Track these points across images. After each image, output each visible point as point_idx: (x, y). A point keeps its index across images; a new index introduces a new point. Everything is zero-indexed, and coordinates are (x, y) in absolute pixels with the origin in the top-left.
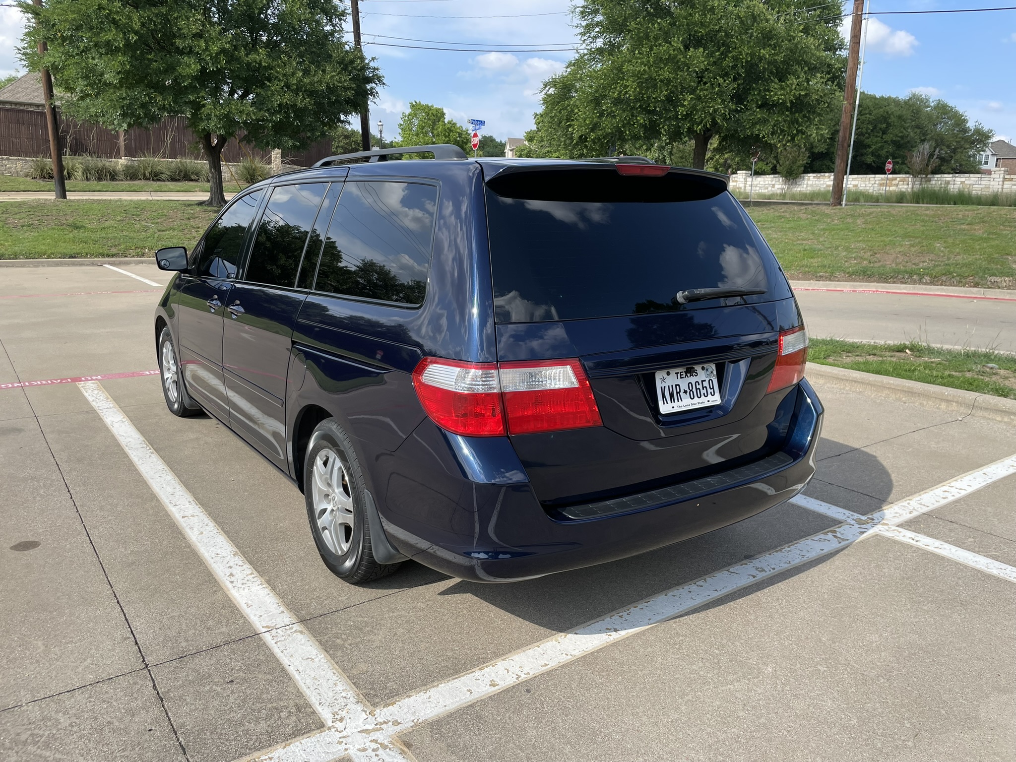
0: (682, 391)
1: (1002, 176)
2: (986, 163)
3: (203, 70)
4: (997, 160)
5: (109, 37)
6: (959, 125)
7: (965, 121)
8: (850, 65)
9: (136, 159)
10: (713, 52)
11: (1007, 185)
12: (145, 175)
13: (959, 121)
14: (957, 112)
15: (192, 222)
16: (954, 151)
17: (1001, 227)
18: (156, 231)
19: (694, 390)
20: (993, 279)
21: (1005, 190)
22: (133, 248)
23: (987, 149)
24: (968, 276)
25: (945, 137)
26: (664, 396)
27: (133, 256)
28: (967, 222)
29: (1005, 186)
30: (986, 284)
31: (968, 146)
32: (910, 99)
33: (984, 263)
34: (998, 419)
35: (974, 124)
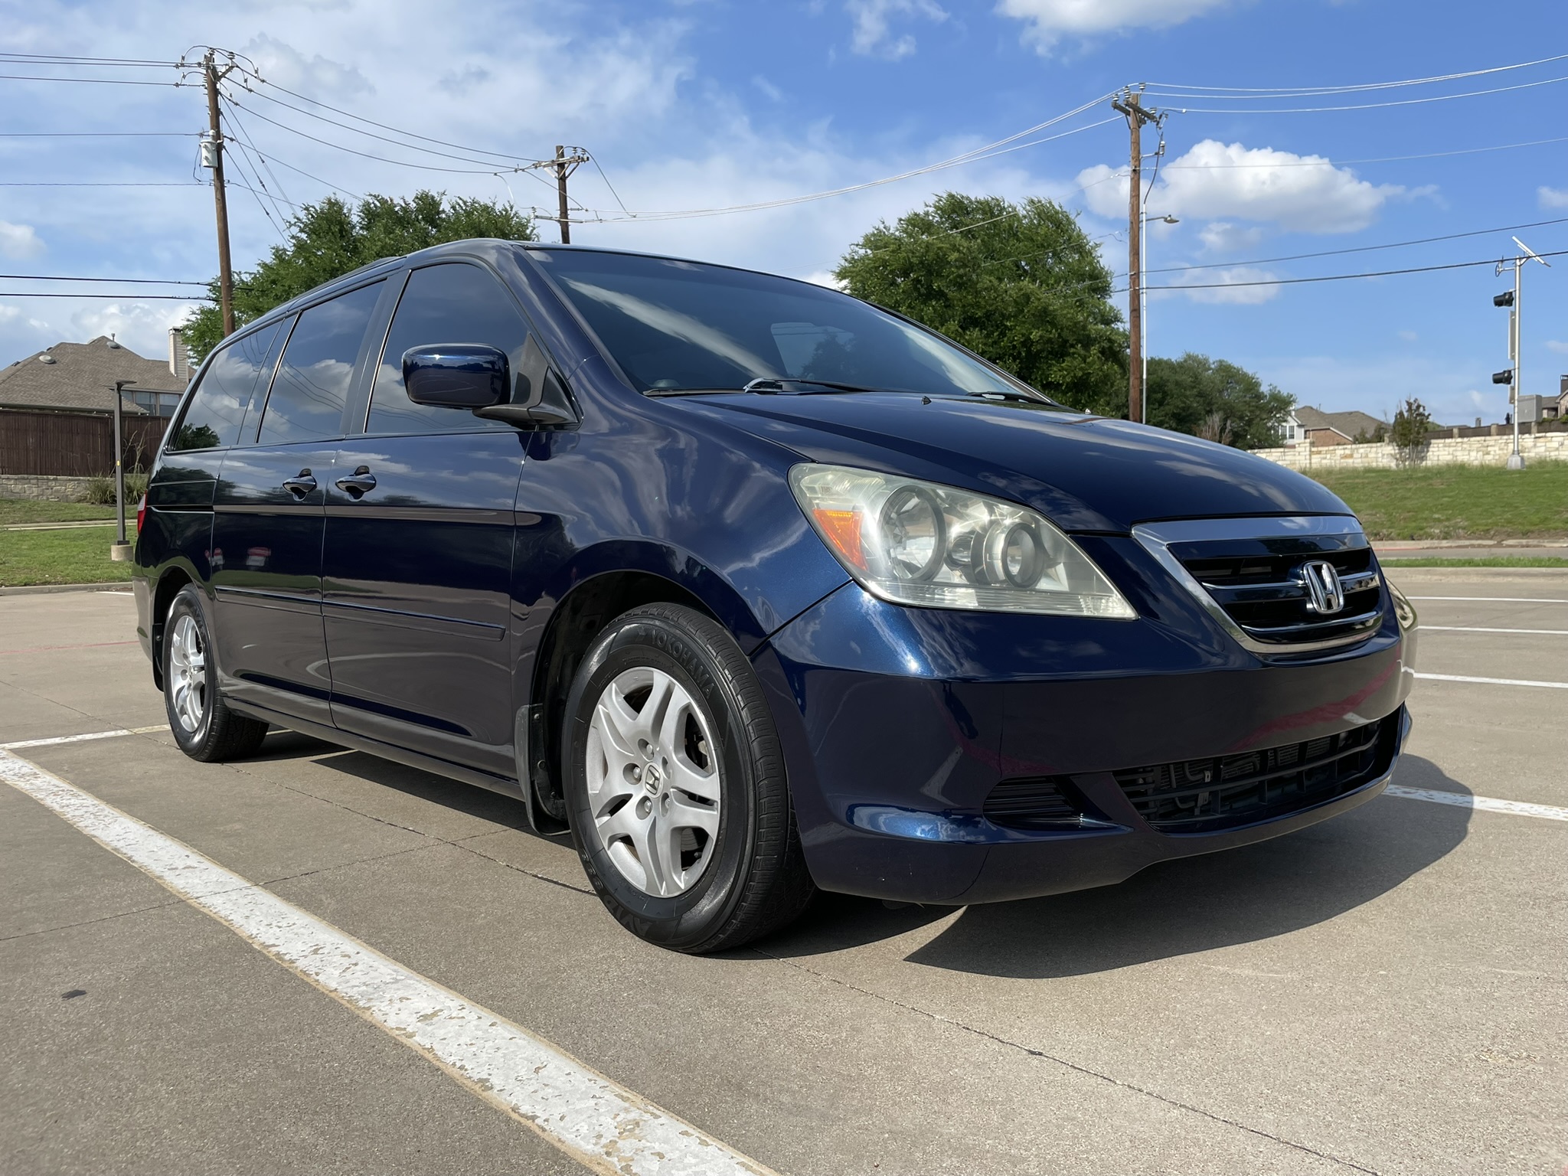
1: (1308, 449)
2: (1292, 437)
4: (1306, 432)
6: (1251, 390)
7: (1257, 384)
8: (1133, 339)
10: (993, 333)
11: (1316, 459)
13: (1250, 386)
14: (1245, 375)
16: (1249, 423)
21: (1314, 466)
23: (1289, 418)
25: (1235, 405)
29: (1313, 461)
31: (1265, 416)
32: (1185, 361)
35: (1269, 388)
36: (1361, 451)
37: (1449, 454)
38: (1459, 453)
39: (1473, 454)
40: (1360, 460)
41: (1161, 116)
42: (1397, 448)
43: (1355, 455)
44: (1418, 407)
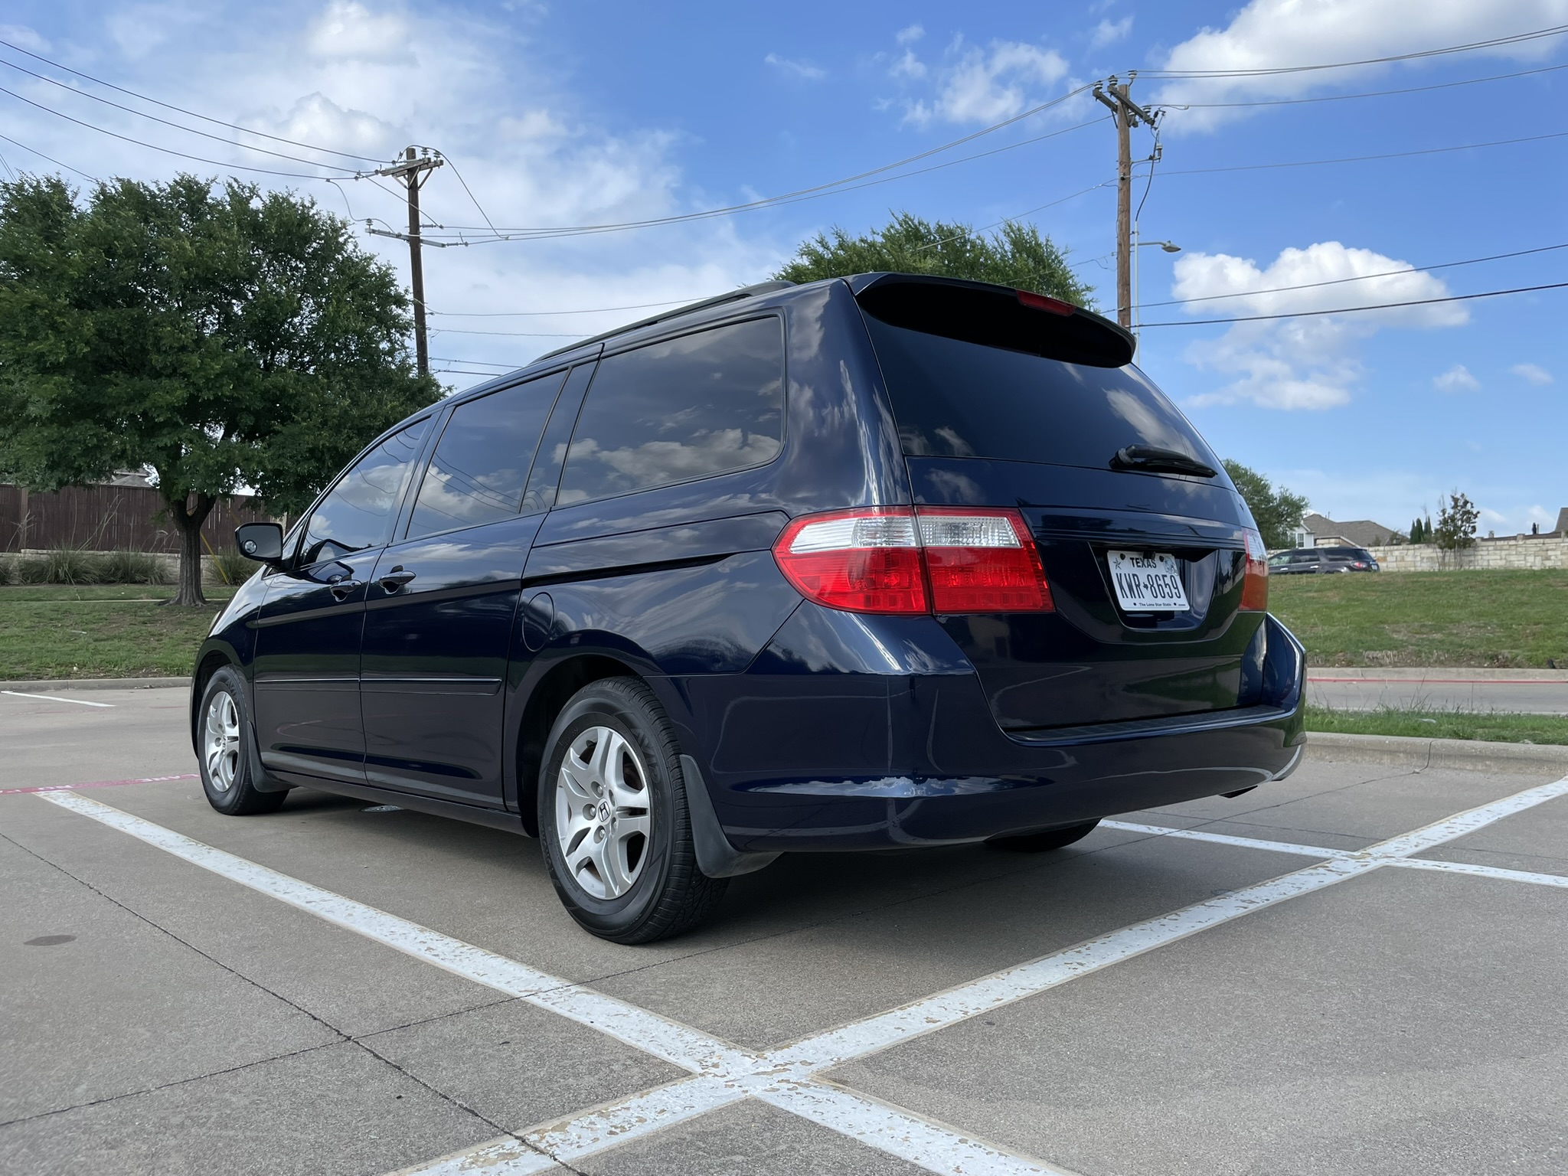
0: (1142, 585)
2: (1302, 543)
3: (193, 399)
4: (1315, 540)
5: (42, 347)
6: (1259, 492)
7: (1266, 487)
9: (45, 551)
12: (57, 575)
13: (1259, 487)
14: (1253, 476)
15: (150, 628)
17: (1362, 592)
18: (91, 641)
19: (1155, 585)
20: (1371, 654)
22: (53, 665)
23: (1299, 526)
24: (1336, 652)
26: (1122, 588)
27: (53, 678)
28: (1315, 589)
30: (1362, 662)
31: (1275, 520)
33: (1353, 634)
34: (1468, 768)
35: (1279, 490)
36: (1396, 553)
37: (1501, 559)
38: (1512, 558)
39: (1531, 559)
40: (1395, 564)
41: (1156, 114)
42: (1438, 550)
43: (1388, 559)
44: (1466, 502)
